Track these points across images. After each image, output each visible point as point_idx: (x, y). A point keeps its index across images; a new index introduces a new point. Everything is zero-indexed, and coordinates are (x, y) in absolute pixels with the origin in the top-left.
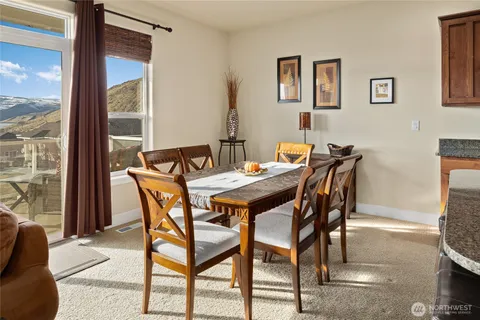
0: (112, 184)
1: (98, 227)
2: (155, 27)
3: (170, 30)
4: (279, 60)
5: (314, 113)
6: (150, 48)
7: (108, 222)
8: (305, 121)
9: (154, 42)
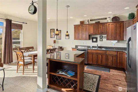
0: (13, 54)
1: (10, 63)
2: (23, 23)
3: (27, 23)
4: (51, 29)
5: (56, 40)
6: (22, 27)
7: (12, 62)
8: (55, 42)
9: (23, 26)
